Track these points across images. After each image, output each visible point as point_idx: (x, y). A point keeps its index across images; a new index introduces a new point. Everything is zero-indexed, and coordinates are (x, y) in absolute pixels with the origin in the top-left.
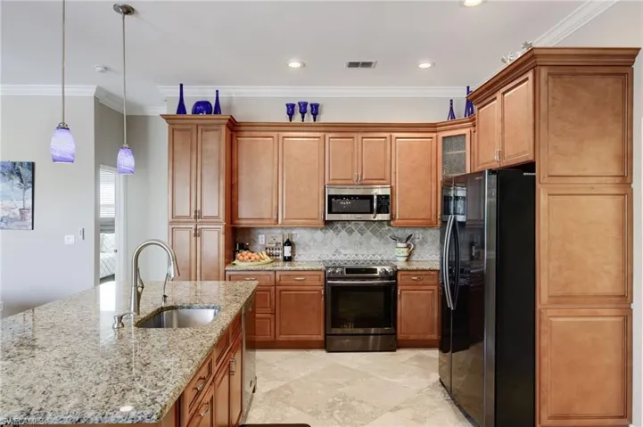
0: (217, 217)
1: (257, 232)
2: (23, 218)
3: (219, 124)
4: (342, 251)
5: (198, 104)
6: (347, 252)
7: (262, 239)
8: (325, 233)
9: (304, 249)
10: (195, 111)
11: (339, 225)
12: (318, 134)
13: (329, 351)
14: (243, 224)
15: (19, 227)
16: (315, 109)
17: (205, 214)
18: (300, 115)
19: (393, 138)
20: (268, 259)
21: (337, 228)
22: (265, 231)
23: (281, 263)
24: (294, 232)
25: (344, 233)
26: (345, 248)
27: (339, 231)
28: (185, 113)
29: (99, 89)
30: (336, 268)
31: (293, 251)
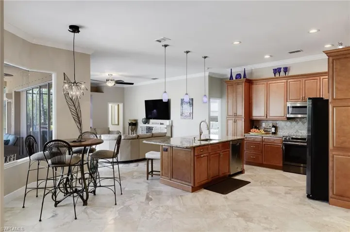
0: (242, 116)
1: (262, 121)
2: (190, 116)
3: (243, 82)
4: (299, 131)
5: (237, 75)
6: (302, 132)
7: (264, 125)
8: (291, 123)
9: (282, 129)
10: (236, 78)
11: (298, 120)
12: (284, 81)
13: (284, 171)
14: (254, 118)
15: (189, 119)
16: (286, 70)
17: (238, 114)
18: (278, 73)
19: (321, 79)
20: (264, 132)
21: (297, 121)
22: (265, 121)
23: (271, 135)
24: (277, 122)
25: (300, 123)
26: (301, 130)
27: (299, 122)
28: (233, 79)
29: (209, 73)
30: (287, 137)
31: (275, 130)
